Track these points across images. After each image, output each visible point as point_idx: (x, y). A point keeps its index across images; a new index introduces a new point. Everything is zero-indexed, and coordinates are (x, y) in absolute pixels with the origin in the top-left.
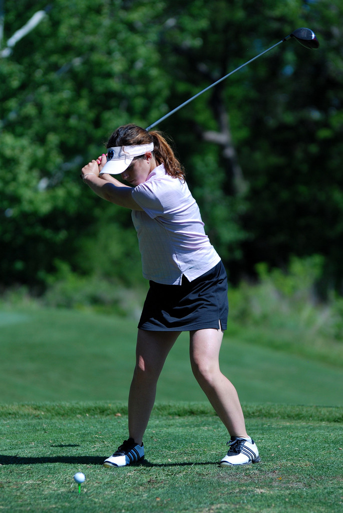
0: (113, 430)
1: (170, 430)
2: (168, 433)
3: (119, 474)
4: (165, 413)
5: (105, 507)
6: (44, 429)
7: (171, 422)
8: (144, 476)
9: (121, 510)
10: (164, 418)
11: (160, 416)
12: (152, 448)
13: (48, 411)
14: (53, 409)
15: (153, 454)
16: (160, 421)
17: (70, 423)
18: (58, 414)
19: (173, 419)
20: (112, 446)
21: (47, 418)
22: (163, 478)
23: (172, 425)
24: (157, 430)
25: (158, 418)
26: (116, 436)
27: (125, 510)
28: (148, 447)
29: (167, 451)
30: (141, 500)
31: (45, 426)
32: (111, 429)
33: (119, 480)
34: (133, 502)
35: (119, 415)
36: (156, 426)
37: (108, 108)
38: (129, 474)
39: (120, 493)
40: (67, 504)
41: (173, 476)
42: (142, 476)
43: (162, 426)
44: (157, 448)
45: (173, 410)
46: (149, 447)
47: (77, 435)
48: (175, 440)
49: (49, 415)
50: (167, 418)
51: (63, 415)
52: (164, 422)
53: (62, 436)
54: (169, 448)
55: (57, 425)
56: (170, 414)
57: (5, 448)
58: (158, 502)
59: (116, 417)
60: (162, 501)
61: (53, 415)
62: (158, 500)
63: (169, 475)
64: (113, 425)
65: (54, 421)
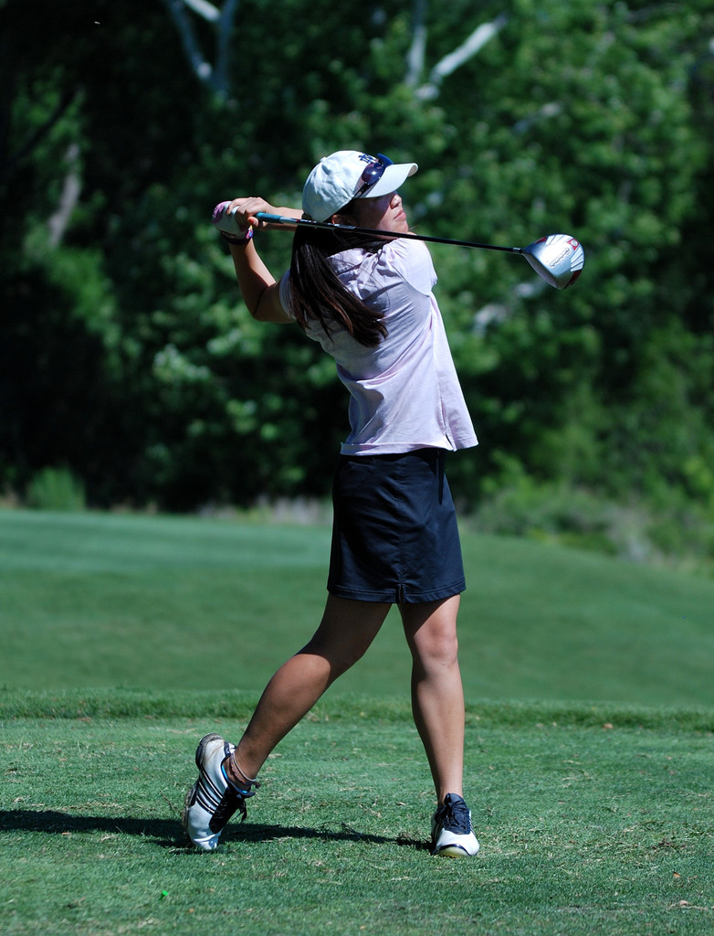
0: (598, 753)
1: (698, 756)
2: (694, 761)
3: (609, 829)
4: (690, 726)
5: (585, 886)
6: (479, 746)
7: (700, 742)
8: (651, 834)
9: (612, 892)
10: (688, 734)
11: (680, 731)
12: (667, 786)
13: (487, 714)
14: (496, 711)
15: (668, 797)
16: (679, 741)
17: (525, 737)
18: (504, 720)
19: (703, 737)
20: (597, 780)
21: (485, 727)
22: (686, 839)
23: (701, 748)
24: (675, 755)
25: (677, 735)
26: (604, 763)
27: (619, 891)
28: (659, 784)
29: (692, 792)
30: (646, 876)
31: (481, 741)
32: (596, 750)
33: (609, 839)
34: (633, 879)
35: (610, 726)
36: (674, 749)
37: (597, 193)
38: (626, 830)
39: (611, 863)
40: (519, 878)
41: (702, 836)
42: (649, 834)
43: (684, 750)
44: (674, 787)
45: (703, 722)
46: (662, 786)
47: (537, 758)
48: (706, 774)
49: (488, 721)
50: (692, 736)
51: (512, 723)
52: (686, 742)
53: (512, 758)
54: (696, 788)
55: (502, 739)
56: (697, 728)
57: (412, 775)
58: (676, 881)
59: (604, 730)
60: (683, 879)
61: (494, 723)
62: (676, 876)
63: (696, 835)
64: (598, 744)
65: (497, 732)
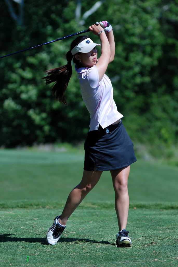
0: (132, 216)
1: (161, 217)
2: (160, 218)
3: (134, 238)
4: (159, 207)
5: (127, 255)
6: (97, 215)
7: (162, 212)
9: (135, 257)
10: (158, 210)
12: (152, 225)
13: (99, 205)
14: (102, 205)
15: (152, 229)
16: (156, 212)
17: (110, 212)
18: (104, 207)
19: (163, 211)
20: (131, 224)
21: (98, 209)
22: (157, 241)
23: (162, 214)
24: (154, 216)
25: (155, 210)
26: (133, 219)
27: (137, 256)
28: (149, 225)
29: (159, 227)
30: (145, 252)
31: (97, 213)
32: (131, 215)
33: (134, 241)
34: (141, 253)
35: (135, 208)
36: (154, 214)
37: (132, 51)
38: (140, 238)
39: (135, 248)
40: (108, 253)
41: (162, 240)
42: (146, 239)
43: (157, 215)
44: (154, 226)
45: (163, 206)
46: (150, 225)
47: (114, 218)
48: (163, 222)
49: (99, 207)
50: (160, 210)
51: (107, 208)
52: (158, 213)
53: (106, 218)
54: (160, 226)
55: (104, 213)
56: (161, 208)
57: (77, 224)
58: (154, 253)
59: (134, 209)
60: (156, 253)
61: (101, 208)
62: (154, 252)
63: (160, 239)
65: (102, 210)
